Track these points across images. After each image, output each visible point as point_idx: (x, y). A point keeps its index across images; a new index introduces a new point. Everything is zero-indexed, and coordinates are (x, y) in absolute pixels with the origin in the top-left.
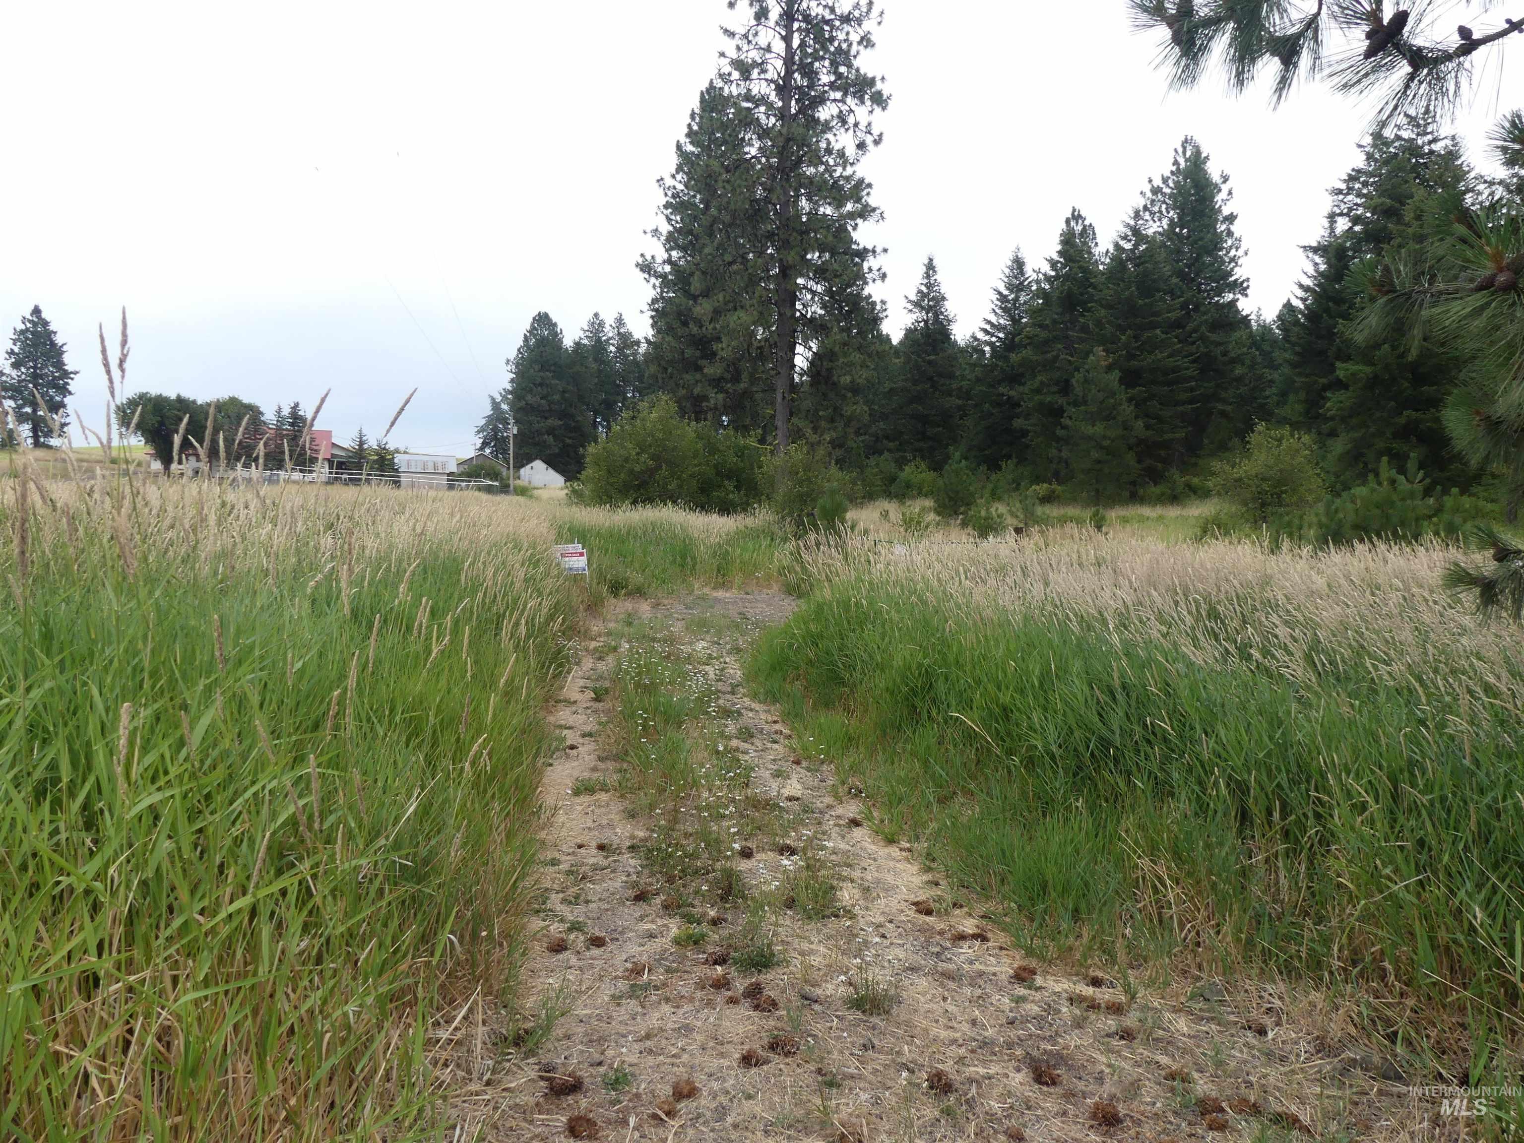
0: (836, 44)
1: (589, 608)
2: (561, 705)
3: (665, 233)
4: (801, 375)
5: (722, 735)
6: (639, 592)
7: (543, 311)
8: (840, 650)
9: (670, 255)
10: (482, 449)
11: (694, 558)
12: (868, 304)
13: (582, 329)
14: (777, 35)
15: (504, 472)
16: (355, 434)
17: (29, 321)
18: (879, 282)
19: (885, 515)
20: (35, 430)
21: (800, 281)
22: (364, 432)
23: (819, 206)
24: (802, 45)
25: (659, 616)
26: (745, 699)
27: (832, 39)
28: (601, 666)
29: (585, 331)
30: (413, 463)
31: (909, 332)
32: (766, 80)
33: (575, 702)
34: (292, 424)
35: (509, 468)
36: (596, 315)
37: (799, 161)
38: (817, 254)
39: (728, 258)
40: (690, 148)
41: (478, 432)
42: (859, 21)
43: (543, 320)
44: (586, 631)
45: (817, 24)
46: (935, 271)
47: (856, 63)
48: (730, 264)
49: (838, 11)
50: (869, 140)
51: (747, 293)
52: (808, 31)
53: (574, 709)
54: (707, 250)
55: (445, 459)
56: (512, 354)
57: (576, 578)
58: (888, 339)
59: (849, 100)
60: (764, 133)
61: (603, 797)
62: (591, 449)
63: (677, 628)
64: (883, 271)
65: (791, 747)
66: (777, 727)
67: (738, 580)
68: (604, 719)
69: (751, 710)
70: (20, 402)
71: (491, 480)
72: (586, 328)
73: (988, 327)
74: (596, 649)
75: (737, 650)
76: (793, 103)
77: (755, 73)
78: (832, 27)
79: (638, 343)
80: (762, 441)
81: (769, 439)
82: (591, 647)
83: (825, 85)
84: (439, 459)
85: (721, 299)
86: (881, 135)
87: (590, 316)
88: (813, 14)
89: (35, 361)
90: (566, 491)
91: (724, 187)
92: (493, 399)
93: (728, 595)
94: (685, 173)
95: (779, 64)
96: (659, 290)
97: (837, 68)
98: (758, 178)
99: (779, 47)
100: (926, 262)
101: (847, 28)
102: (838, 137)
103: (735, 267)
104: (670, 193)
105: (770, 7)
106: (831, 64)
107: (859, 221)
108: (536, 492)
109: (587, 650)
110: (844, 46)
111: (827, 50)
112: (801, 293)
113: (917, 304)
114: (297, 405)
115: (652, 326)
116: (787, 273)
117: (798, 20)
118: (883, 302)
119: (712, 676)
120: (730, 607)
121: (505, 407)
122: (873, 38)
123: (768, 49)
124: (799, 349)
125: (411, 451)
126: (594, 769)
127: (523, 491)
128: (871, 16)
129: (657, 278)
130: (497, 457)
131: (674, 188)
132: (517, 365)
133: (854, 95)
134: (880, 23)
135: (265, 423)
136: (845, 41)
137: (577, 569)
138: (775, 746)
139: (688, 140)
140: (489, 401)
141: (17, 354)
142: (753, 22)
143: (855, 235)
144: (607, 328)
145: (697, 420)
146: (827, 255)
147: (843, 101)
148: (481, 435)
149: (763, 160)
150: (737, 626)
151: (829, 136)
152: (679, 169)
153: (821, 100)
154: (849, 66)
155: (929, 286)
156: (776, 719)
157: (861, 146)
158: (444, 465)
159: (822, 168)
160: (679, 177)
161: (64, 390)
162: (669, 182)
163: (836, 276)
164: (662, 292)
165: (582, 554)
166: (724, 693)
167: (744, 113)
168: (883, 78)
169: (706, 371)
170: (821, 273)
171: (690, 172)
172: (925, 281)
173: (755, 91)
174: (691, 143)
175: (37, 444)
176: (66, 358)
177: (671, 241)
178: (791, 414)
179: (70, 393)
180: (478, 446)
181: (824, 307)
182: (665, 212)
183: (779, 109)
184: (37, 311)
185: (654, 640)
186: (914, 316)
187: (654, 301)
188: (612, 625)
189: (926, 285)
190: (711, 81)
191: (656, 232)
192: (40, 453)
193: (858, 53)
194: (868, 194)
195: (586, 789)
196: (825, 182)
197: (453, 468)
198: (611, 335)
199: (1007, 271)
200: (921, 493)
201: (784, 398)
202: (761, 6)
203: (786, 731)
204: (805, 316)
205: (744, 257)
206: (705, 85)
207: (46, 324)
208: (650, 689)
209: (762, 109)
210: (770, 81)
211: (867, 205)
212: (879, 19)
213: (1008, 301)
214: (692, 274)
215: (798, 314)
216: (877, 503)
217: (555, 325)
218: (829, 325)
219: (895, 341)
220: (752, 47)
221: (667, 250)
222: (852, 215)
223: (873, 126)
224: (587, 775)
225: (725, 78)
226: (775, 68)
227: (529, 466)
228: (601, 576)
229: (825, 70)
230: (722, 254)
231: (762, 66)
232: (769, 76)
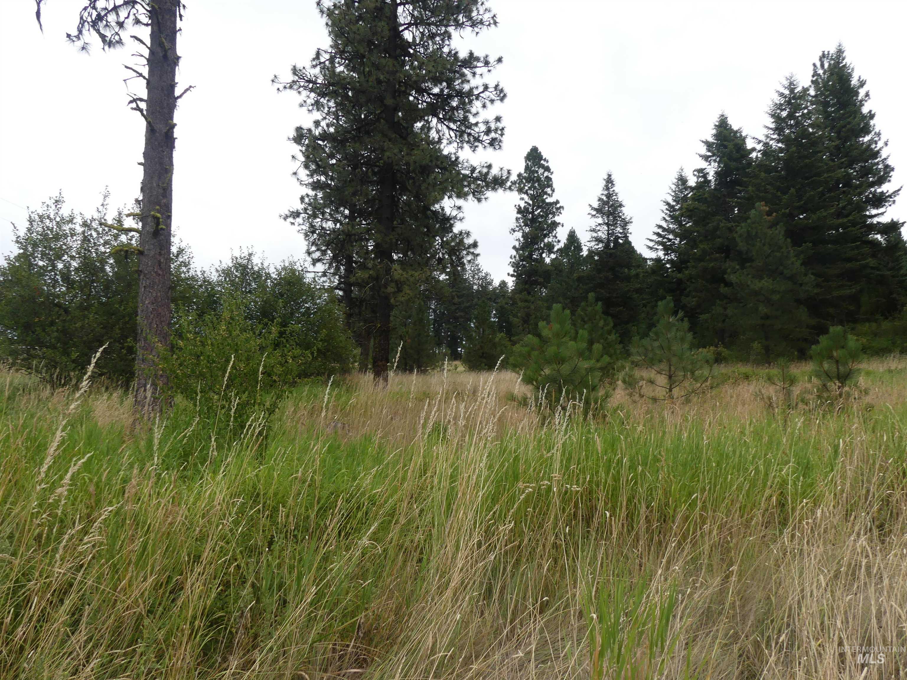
46: (613, 184)
73: (660, 231)
100: (606, 177)
113: (599, 211)
155: (609, 196)
172: (606, 192)
186: (597, 220)
189: (606, 195)
199: (673, 187)
213: (675, 210)
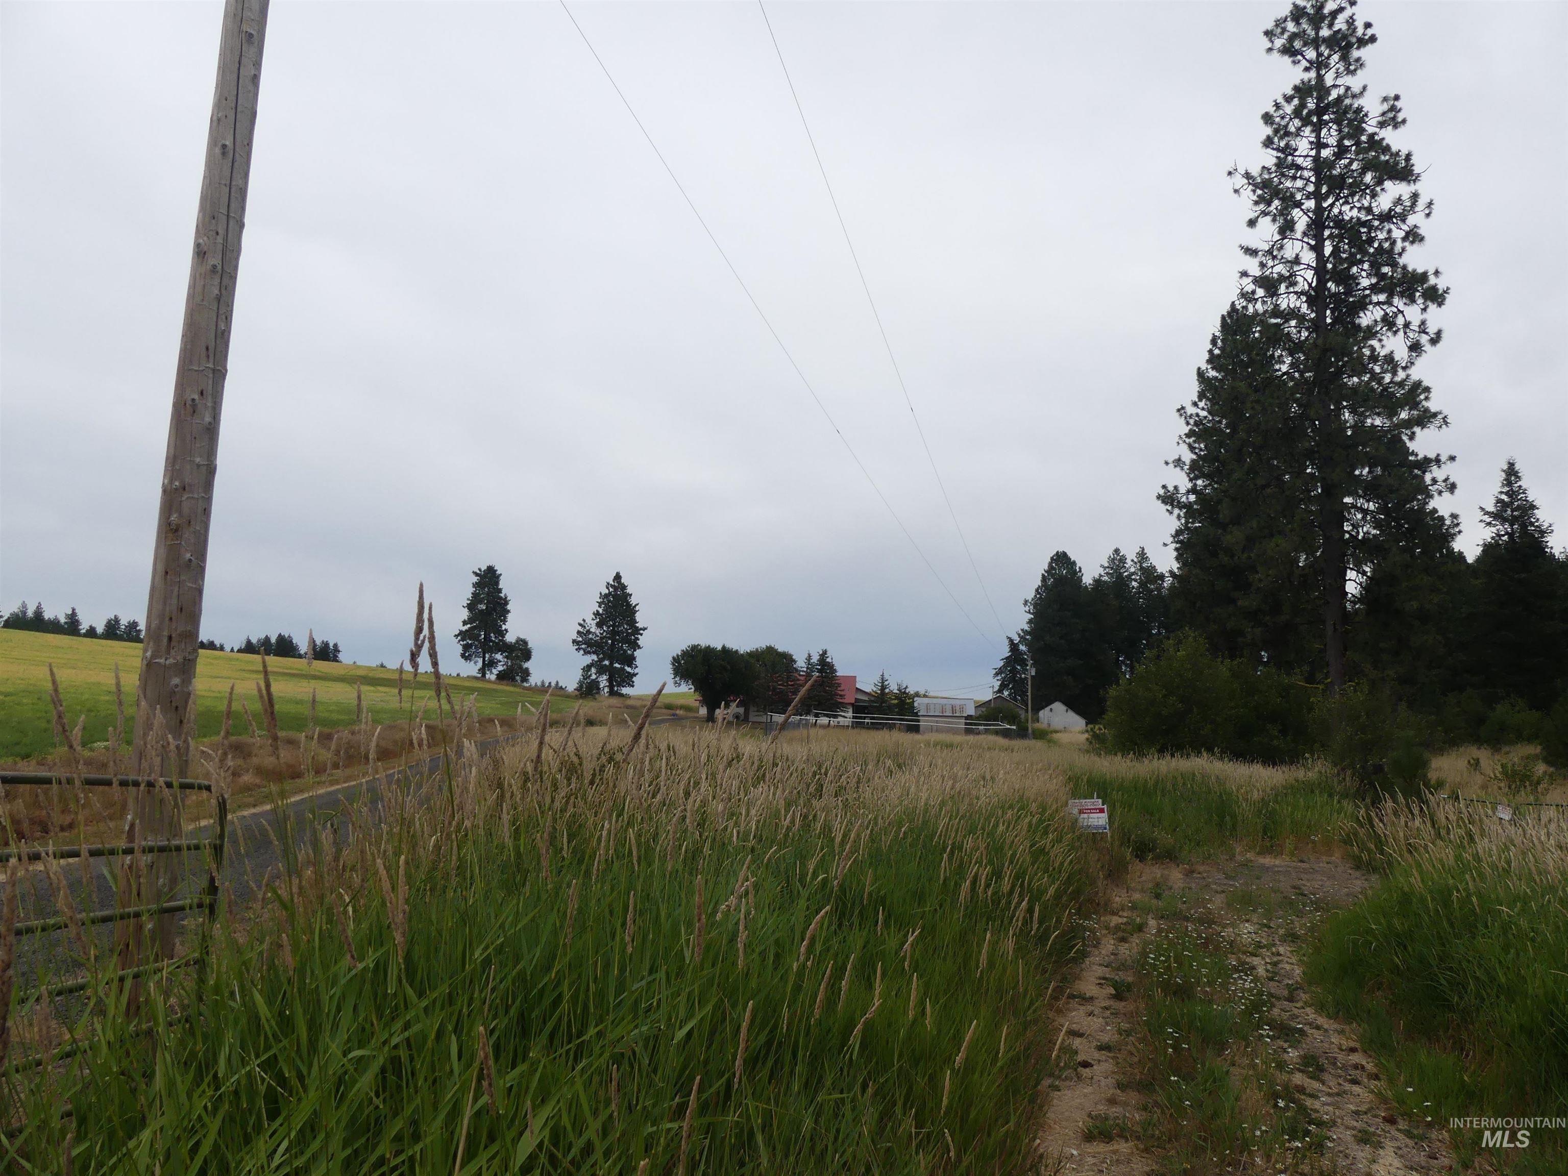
0: (1376, 245)
1: (1109, 876)
2: (1074, 1003)
3: (1188, 462)
4: (1354, 603)
5: (1281, 1066)
6: (1170, 856)
7: (1061, 550)
8: (1441, 960)
9: (1195, 485)
10: (1000, 691)
11: (1234, 816)
12: (1433, 519)
13: (1102, 566)
14: (1305, 245)
15: (1023, 715)
16: (877, 679)
17: (612, 586)
18: (1446, 495)
19: (1475, 765)
20: (610, 680)
21: (1348, 500)
22: (886, 677)
23: (1366, 417)
24: (1336, 251)
25: (1193, 886)
26: (1308, 1010)
27: (1371, 241)
28: (1124, 950)
29: (1105, 568)
30: (932, 707)
31: (1489, 549)
32: (1296, 293)
33: (1092, 998)
34: (819, 671)
35: (1027, 711)
36: (1117, 551)
37: (1339, 372)
38: (1367, 469)
39: (1260, 481)
40: (1212, 373)
41: (997, 674)
42: (1403, 218)
43: (1061, 559)
44: (1106, 904)
45: (1352, 227)
47: (1402, 261)
48: (1264, 487)
49: (1376, 211)
50: (1424, 339)
51: (1285, 517)
52: (1341, 237)
53: (1090, 1008)
54: (1236, 476)
55: (962, 702)
56: (1030, 595)
57: (1094, 837)
58: (1461, 556)
59: (1396, 301)
60: (1294, 348)
61: (1124, 1147)
62: (1112, 692)
63: (1216, 903)
64: (1451, 480)
65: (1379, 1095)
66: (1355, 1058)
67: (1289, 844)
68: (1125, 1026)
69: (1318, 1028)
70: (601, 656)
71: (1009, 723)
72: (1106, 565)
74: (1118, 928)
75: (1292, 937)
76: (1328, 312)
77: (1283, 288)
78: (1371, 228)
79: (1162, 577)
80: (1310, 679)
81: (1319, 676)
82: (1112, 924)
83: (1365, 289)
84: (958, 702)
85: (1255, 526)
86: (1439, 333)
87: (1110, 552)
88: (1347, 218)
89: (614, 620)
90: (1086, 735)
91: (1253, 408)
92: (1011, 641)
93: (1277, 862)
94: (1208, 399)
95: (1309, 274)
96: (1183, 521)
97: (1379, 269)
98: (1293, 394)
99: (1309, 257)
100: (1505, 467)
101: (1387, 226)
102: (1384, 343)
103: (1269, 491)
104: (1192, 421)
105: (1296, 219)
106: (1371, 266)
107: (1417, 429)
108: (1056, 736)
109: (1107, 928)
110: (1386, 245)
111: (1365, 253)
112: (1349, 513)
113: (1497, 516)
114: (825, 652)
115: (1177, 559)
116: (1332, 492)
117: (1329, 227)
118: (1454, 516)
119: (1261, 971)
120: (1282, 878)
121: (1022, 648)
122: (1421, 231)
123: (1297, 261)
124: (1351, 574)
125: (931, 694)
126: (1112, 1101)
127: (1041, 735)
128: (1417, 209)
129: (1180, 509)
130: (1015, 699)
131: (1197, 415)
132: (1035, 605)
133: (1402, 295)
134: (1428, 215)
135: (796, 670)
136: (1386, 240)
137: (1097, 827)
138: (1356, 1089)
139: (1209, 367)
140: (1007, 642)
141: (601, 615)
142: (1277, 237)
143: (1412, 446)
144: (1129, 563)
145: (1232, 657)
146: (1379, 471)
147: (1389, 302)
148: (999, 678)
149: (1297, 375)
150: (1291, 903)
151: (1374, 343)
152: (1201, 396)
153: (1362, 305)
154: (1394, 265)
155: (1511, 494)
156: (1352, 1044)
157: (1415, 348)
158: (962, 709)
159: (1366, 378)
160: (1202, 404)
161: (635, 646)
162: (1191, 410)
163: (1391, 492)
164: (1187, 523)
165: (1102, 811)
166: (1279, 999)
167: (1273, 330)
168: (1437, 273)
169: (1240, 603)
170: (1371, 490)
171: (1213, 397)
172: (1506, 489)
173: (1284, 306)
174: (1213, 368)
175: (612, 693)
176: (638, 617)
177: (1195, 470)
178: (1346, 649)
179: (639, 647)
180: (997, 688)
181: (1377, 524)
182: (1187, 440)
183: (1312, 320)
184: (618, 577)
185: (1187, 919)
186: (1494, 529)
187: (1178, 533)
188: (1137, 896)
189: (1507, 493)
190: (1233, 304)
191: (1178, 462)
192: (614, 701)
193: (1404, 249)
194: (1427, 398)
195: (1100, 1133)
196: (1373, 390)
197: (971, 711)
198: (1132, 570)
200: (1521, 736)
201: (1335, 630)
202: (1285, 220)
203: (1369, 1067)
204: (1356, 537)
205: (1279, 479)
206: (1225, 309)
207: (624, 587)
208: (1183, 992)
209: (1293, 323)
210: (1299, 294)
211: (1427, 410)
212: (1427, 211)
214: (1219, 502)
215: (1347, 536)
216: (1462, 749)
217: (1074, 563)
218: (1387, 546)
219: (1470, 559)
220: (1276, 262)
221: (1191, 480)
222: (1408, 424)
223: (1428, 324)
224: (1102, 1109)
225: (1248, 297)
226: (1306, 277)
227: (1048, 709)
228: (1124, 837)
229: (1364, 274)
230: (1253, 478)
231: (1290, 280)
232: (1298, 289)
